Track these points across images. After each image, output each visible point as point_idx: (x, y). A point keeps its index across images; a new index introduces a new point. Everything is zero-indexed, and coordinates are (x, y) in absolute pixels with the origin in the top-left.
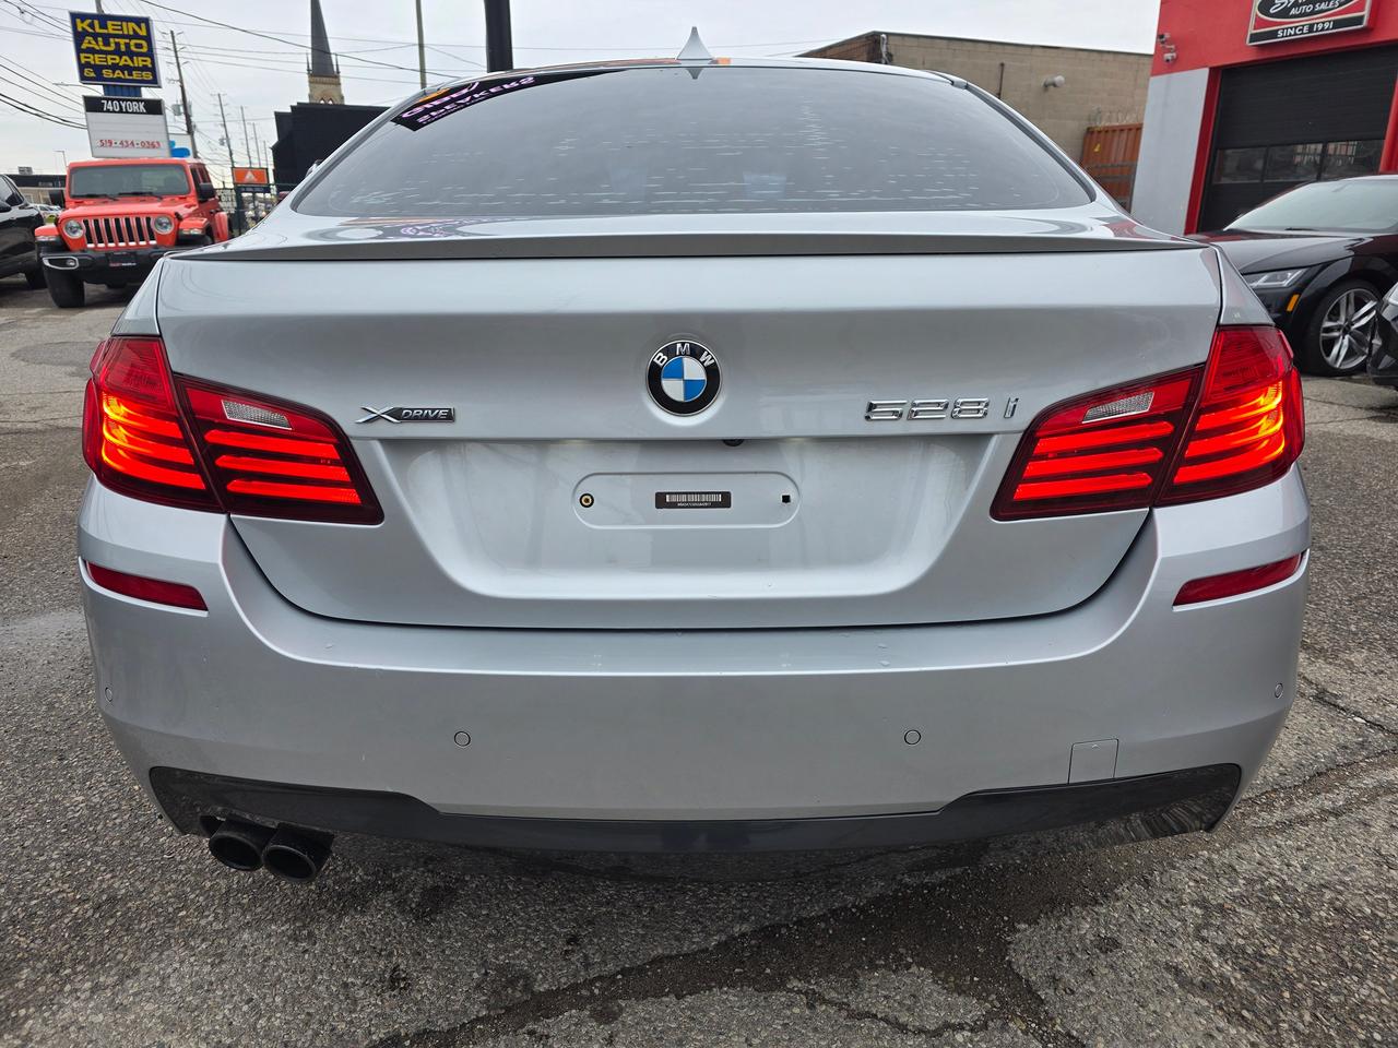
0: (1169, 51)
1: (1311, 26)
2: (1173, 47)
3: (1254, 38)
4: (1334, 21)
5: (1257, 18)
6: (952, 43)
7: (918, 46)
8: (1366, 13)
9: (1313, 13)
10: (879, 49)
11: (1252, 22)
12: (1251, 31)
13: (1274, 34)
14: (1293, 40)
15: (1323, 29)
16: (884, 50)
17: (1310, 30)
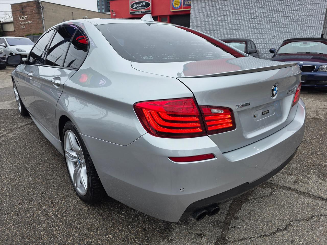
0: (114, 14)
1: (141, 12)
2: (114, 13)
3: (131, 13)
4: (146, 11)
5: (131, 9)
6: (59, 5)
7: (50, 5)
8: (151, 10)
9: (141, 9)
10: (40, 5)
11: (130, 10)
12: (130, 11)
13: (134, 13)
14: (138, 14)
15: (144, 12)
16: (41, 5)
17: (141, 13)
